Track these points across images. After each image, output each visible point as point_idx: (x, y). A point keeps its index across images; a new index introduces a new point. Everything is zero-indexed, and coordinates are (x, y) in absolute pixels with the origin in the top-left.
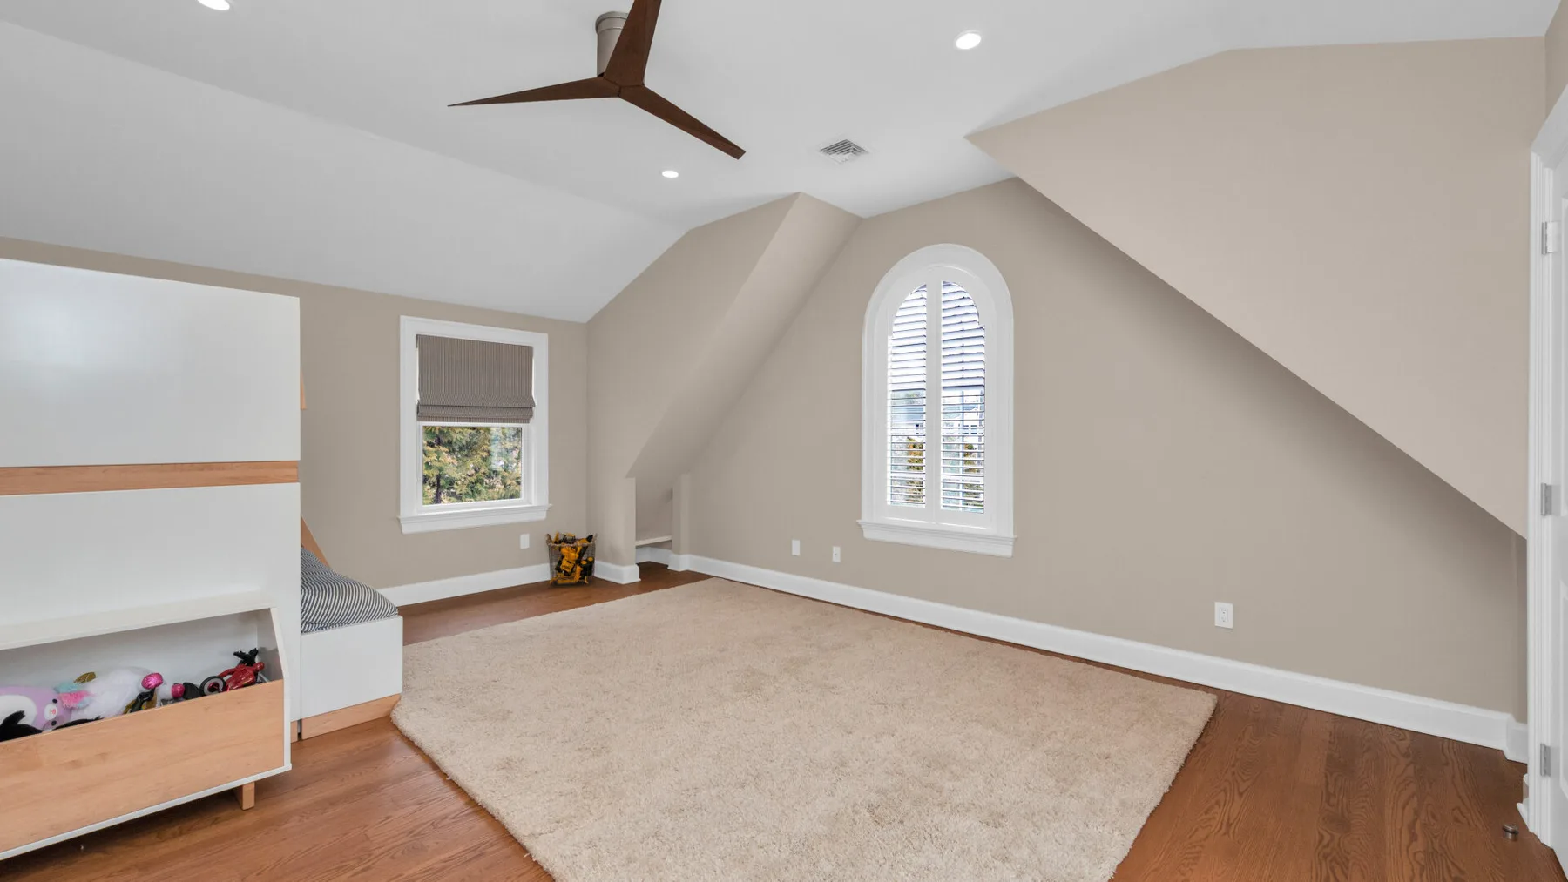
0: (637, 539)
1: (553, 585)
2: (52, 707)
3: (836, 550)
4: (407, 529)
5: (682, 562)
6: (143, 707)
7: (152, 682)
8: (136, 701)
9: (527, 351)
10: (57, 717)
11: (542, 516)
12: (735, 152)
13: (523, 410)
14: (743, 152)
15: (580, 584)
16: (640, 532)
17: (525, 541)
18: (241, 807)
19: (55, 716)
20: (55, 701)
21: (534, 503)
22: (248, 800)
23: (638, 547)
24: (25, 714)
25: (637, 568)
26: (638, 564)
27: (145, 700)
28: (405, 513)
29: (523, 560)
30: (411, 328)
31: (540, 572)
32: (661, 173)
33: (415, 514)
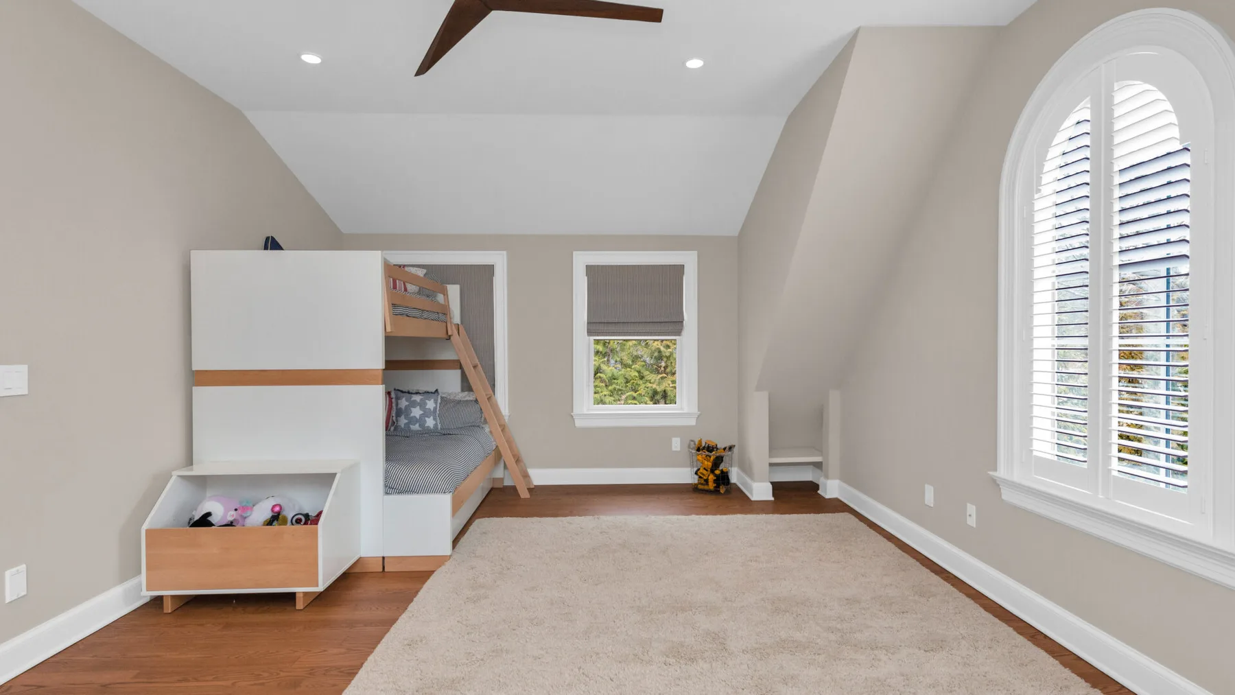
0: (770, 456)
1: (694, 489)
2: (233, 512)
3: (971, 509)
4: (579, 423)
5: (831, 489)
6: (274, 524)
7: (277, 509)
8: (270, 521)
9: (679, 270)
10: (235, 520)
11: (692, 422)
12: (654, 15)
13: (675, 325)
14: (661, 11)
15: (716, 491)
16: (773, 449)
17: (676, 444)
18: (295, 606)
19: (233, 518)
20: (236, 510)
21: (686, 411)
22: (300, 605)
23: (771, 465)
24: (213, 513)
25: (770, 486)
26: (772, 483)
27: (276, 518)
28: (577, 410)
29: (670, 461)
30: (582, 260)
31: (685, 475)
32: (684, 63)
33: (586, 412)
